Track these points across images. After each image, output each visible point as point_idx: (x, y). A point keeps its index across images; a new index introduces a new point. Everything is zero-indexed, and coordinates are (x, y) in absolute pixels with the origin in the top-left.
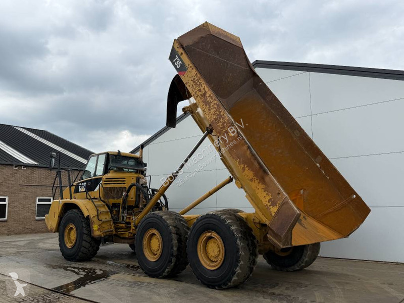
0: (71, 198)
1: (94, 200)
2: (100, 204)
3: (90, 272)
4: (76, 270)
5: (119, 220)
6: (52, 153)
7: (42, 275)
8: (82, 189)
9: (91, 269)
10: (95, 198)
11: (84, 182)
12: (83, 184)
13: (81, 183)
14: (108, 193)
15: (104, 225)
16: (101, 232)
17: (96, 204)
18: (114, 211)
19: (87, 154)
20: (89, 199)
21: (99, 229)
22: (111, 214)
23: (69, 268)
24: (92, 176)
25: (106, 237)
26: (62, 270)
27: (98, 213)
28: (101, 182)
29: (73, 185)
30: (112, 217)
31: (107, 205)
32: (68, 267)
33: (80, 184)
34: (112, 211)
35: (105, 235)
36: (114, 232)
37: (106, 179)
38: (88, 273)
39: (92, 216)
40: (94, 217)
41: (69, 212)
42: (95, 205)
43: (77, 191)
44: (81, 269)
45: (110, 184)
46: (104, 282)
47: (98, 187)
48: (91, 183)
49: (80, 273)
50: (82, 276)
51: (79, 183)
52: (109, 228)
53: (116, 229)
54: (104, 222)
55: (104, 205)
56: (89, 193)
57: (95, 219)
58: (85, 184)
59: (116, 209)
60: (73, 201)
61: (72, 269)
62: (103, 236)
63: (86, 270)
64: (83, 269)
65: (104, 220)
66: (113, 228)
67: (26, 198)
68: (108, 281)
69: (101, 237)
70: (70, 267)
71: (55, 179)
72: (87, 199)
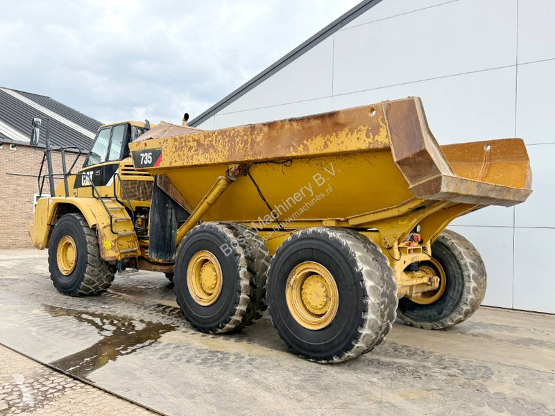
0: (67, 195)
1: (104, 200)
2: (116, 206)
3: (123, 325)
4: (97, 320)
5: (147, 234)
6: (35, 119)
7: (35, 329)
8: (86, 182)
9: (124, 318)
10: (106, 197)
11: (89, 170)
12: (88, 173)
13: (86, 171)
14: (129, 189)
15: (121, 242)
16: (116, 252)
17: (107, 206)
18: (139, 220)
19: (94, 126)
20: (97, 198)
21: (113, 248)
22: (134, 224)
23: (84, 316)
24: (103, 161)
25: (126, 261)
26: (72, 319)
27: (111, 222)
28: (117, 172)
29: (69, 174)
30: (136, 229)
31: (127, 209)
32: (83, 313)
33: (84, 173)
34: (136, 218)
35: (123, 256)
36: (139, 253)
37: (126, 166)
38: (119, 328)
39: (100, 227)
40: (105, 227)
41: (64, 217)
42: (106, 209)
43: (78, 184)
44: (107, 317)
45: (131, 175)
46: (152, 348)
47: (112, 180)
48: (102, 172)
49: (105, 327)
50: (109, 334)
51: (82, 172)
52: (131, 246)
53: (143, 248)
54: (121, 237)
55: (122, 209)
56: (98, 188)
57: (107, 231)
58: (92, 173)
59: (143, 216)
60: (71, 200)
61: (90, 318)
62: (119, 259)
63: (115, 322)
64: (111, 319)
65: (122, 233)
66: (136, 248)
67: (17, 194)
68: (159, 346)
69: (117, 261)
70: (87, 313)
71: (43, 163)
72: (95, 197)
